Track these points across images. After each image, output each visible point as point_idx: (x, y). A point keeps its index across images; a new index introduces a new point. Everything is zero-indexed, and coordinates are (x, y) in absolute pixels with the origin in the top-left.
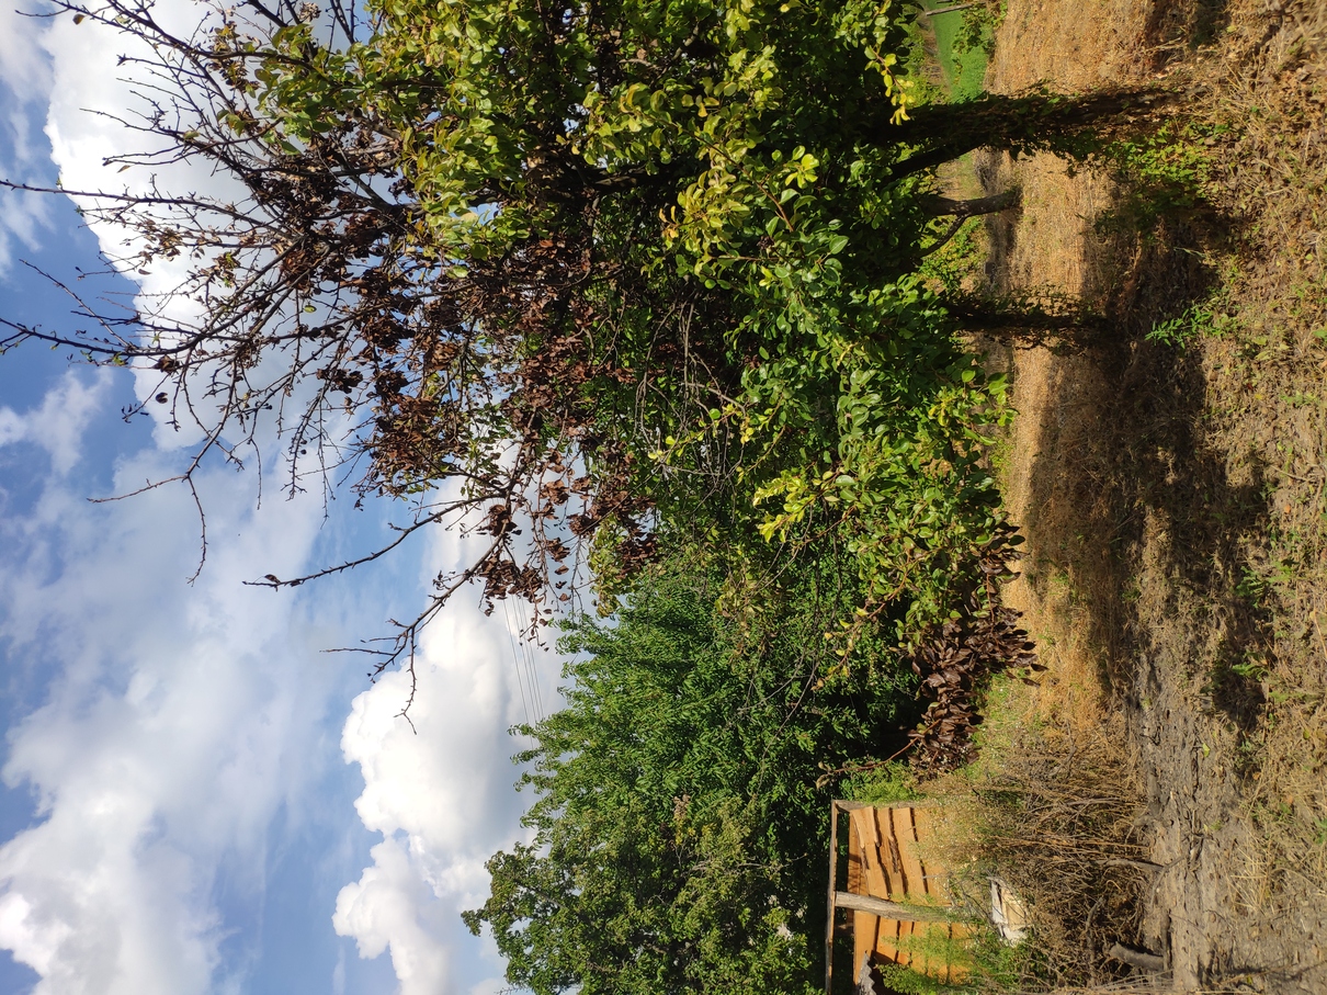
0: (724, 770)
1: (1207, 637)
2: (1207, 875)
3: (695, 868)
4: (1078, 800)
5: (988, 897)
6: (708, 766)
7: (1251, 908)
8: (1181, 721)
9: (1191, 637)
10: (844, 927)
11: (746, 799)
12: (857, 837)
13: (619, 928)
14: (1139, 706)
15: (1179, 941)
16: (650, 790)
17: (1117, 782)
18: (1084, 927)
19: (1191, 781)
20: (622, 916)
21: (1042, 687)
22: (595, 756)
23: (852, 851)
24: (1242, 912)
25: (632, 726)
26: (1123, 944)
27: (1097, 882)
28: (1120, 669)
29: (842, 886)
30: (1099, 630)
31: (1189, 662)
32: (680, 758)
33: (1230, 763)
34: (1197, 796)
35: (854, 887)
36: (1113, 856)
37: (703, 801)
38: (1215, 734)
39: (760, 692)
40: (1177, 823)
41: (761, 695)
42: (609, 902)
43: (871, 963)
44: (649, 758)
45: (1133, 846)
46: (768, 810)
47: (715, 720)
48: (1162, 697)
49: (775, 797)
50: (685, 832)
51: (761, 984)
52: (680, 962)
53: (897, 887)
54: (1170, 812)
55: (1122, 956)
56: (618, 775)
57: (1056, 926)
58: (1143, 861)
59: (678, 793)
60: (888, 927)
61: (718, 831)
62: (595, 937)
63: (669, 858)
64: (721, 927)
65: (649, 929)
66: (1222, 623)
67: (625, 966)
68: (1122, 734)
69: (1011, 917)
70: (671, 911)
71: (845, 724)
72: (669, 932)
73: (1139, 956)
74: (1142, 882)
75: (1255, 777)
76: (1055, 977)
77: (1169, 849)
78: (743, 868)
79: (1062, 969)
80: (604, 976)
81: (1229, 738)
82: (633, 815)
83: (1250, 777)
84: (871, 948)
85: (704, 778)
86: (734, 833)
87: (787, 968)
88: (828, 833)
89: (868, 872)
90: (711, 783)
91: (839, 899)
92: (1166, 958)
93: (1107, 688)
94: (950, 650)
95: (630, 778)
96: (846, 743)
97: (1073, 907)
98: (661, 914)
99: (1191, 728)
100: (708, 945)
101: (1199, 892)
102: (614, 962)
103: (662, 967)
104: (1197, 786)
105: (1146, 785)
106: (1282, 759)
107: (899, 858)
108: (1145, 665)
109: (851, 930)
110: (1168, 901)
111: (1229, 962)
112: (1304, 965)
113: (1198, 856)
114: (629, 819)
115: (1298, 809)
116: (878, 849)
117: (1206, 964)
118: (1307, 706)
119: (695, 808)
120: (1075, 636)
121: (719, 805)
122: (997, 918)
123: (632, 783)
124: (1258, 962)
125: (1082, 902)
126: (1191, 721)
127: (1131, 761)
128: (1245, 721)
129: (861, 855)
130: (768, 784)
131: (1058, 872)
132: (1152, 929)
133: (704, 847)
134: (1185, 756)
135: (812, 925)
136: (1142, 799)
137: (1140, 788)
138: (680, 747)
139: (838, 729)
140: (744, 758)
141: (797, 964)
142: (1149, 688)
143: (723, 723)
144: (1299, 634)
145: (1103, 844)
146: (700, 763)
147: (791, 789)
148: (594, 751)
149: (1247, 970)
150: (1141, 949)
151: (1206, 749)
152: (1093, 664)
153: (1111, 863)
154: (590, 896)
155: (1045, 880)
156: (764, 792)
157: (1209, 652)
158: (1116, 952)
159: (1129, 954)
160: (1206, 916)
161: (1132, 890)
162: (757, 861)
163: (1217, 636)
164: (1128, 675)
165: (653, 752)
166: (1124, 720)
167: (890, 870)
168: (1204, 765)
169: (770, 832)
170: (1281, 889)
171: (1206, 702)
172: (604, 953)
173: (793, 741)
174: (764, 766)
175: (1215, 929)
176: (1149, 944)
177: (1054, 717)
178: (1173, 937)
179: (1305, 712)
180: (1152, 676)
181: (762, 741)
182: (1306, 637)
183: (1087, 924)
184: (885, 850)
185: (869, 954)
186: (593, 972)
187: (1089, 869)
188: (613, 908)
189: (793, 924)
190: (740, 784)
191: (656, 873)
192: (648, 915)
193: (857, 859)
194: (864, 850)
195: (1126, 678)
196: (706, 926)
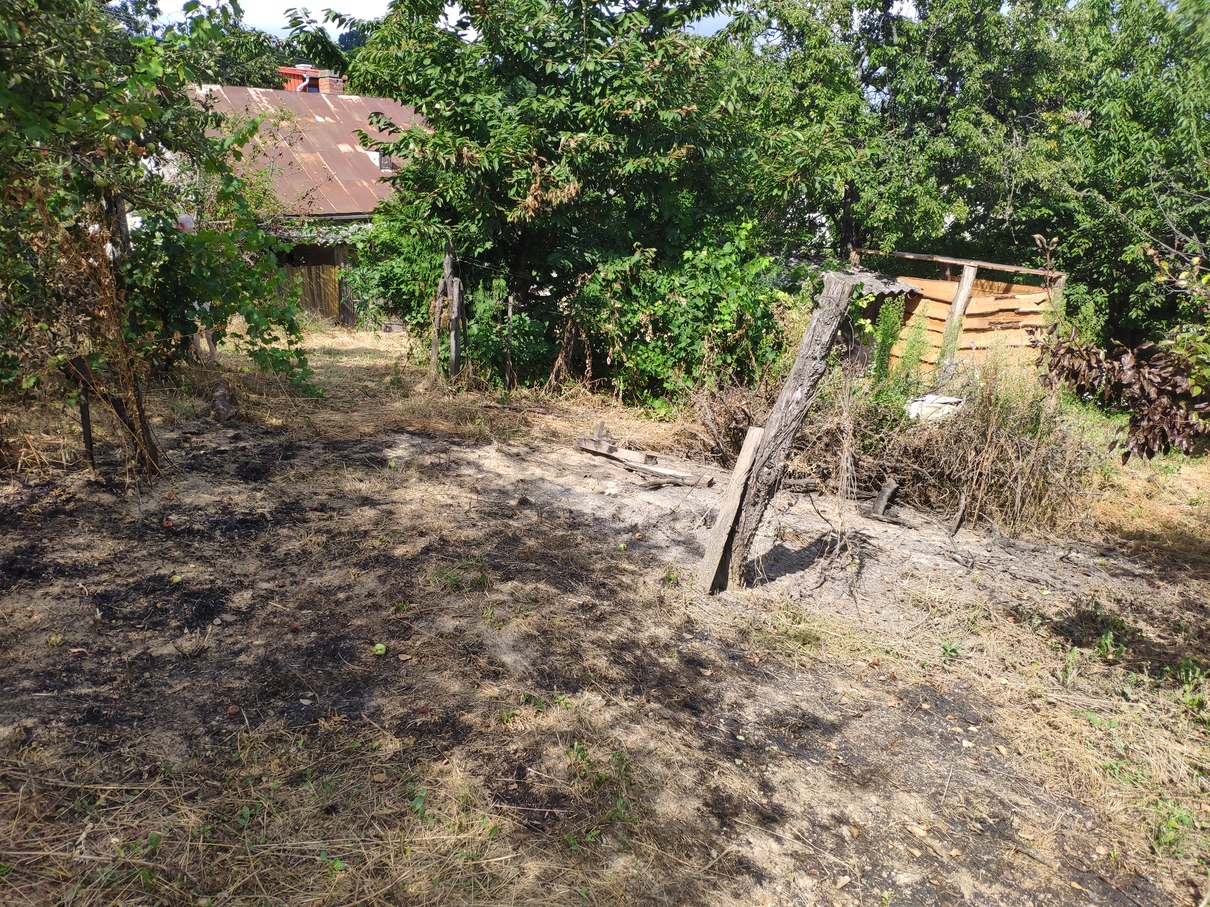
0: (1113, 166)
1: (1152, 625)
2: (939, 562)
3: (1015, 133)
4: (1021, 482)
5: (951, 393)
6: (1122, 148)
7: (906, 582)
8: (1077, 582)
9: (1157, 613)
10: (948, 273)
11: (1081, 186)
12: (1028, 293)
13: (966, 55)
14: (1102, 555)
15: (893, 529)
16: (1105, 84)
17: (1034, 520)
18: (914, 463)
19: (1020, 574)
20: (976, 58)
21: (1145, 483)
22: (1155, 19)
23: (1015, 287)
24: (904, 576)
25: (1185, 60)
26: (897, 489)
27: (948, 481)
28: (1144, 550)
29: (981, 274)
30: (1192, 544)
31: (1132, 604)
32: (1136, 117)
33: (1027, 605)
34: (1007, 574)
35: (982, 286)
36: (969, 500)
37: (1084, 142)
38: (1057, 603)
39: (1196, 208)
40: (988, 554)
41: (1191, 209)
42: (990, 44)
43: (912, 292)
44: (1139, 82)
45: (974, 517)
46: (1066, 210)
47: (1172, 158)
48: (1104, 575)
49: (1079, 217)
50: (1053, 122)
51: (904, 194)
52: (930, 118)
53: (975, 323)
54: (997, 551)
55: (888, 486)
56: (1127, 48)
57: (917, 442)
58: (961, 521)
59: (1095, 116)
60: (940, 311)
61: (1049, 156)
62: (960, 32)
63: (1029, 106)
64: (958, 158)
65: (962, 87)
66: (1162, 641)
67: (929, 64)
68: (1079, 536)
69: (929, 410)
70: (976, 108)
71: (1146, 295)
72: (957, 107)
73: (885, 499)
74: (944, 517)
75: (1010, 619)
76: (877, 433)
77: (968, 543)
78: (1010, 181)
79: (882, 439)
80: (923, 44)
81: (1050, 612)
82: (1077, 67)
83: (1011, 615)
84: (925, 293)
85: (1108, 144)
86: (1045, 171)
87: (915, 218)
88: (1036, 266)
89: (992, 299)
90: (1103, 150)
91: (970, 269)
92: (881, 517)
93: (1129, 536)
94: (1158, 380)
95: (1123, 63)
96: (1125, 294)
97: (930, 459)
98: (974, 98)
99: (1067, 587)
100: (941, 145)
101: (927, 553)
102: (935, 52)
103: (925, 101)
104: (1015, 577)
105: (1028, 541)
106: (1019, 641)
107: (1003, 329)
108: (1141, 571)
109: (945, 278)
110: (926, 531)
111: (869, 556)
112: (859, 601)
113: (956, 560)
114: (1073, 61)
115: (973, 637)
116: (1013, 310)
117: (871, 541)
118: (1059, 673)
119: (1077, 134)
120: (1193, 523)
121: (1078, 159)
122: (930, 398)
123: (1116, 64)
124: (866, 573)
125: (934, 466)
126: (1075, 590)
127: (1051, 536)
128: (1062, 628)
129: (1009, 295)
130: (1092, 209)
131: (961, 452)
132: (905, 513)
133: (1037, 142)
134: (1045, 576)
135: (953, 245)
136: (1015, 535)
137: (1025, 536)
138: (1148, 118)
139: (1141, 288)
140: (1125, 187)
141: (918, 227)
142: (1117, 568)
143: (1168, 166)
144: (1128, 690)
145: (980, 494)
146: (1126, 139)
147: (1084, 234)
148: (1161, 16)
149: (861, 566)
150: (892, 500)
151: (1046, 592)
152: (1158, 530)
153: (963, 497)
154: (998, 23)
155: (956, 442)
156: (1085, 207)
157: (1135, 622)
158: (891, 483)
159: (888, 492)
160: (907, 552)
161: (939, 507)
162: (1015, 196)
163: (1151, 633)
164: (1135, 555)
165: (1147, 87)
166: (1094, 541)
167: (992, 319)
168: (1032, 587)
169: (1045, 211)
170: (915, 606)
171: (1088, 605)
172: (944, 43)
173: (1135, 239)
174: (1112, 208)
175: (896, 554)
176: (895, 509)
177: (1112, 486)
178: (897, 527)
179: (1055, 670)
180: (1126, 573)
181: (1141, 208)
182: (1124, 694)
183: (915, 467)
184: (1011, 317)
185: (920, 292)
186: (927, 32)
187: (960, 478)
188: (984, 49)
189: (957, 227)
190: (1098, 182)
191: (1015, 93)
192: (973, 84)
193: (1007, 290)
194: (1013, 297)
195: (1134, 553)
196: (960, 143)
